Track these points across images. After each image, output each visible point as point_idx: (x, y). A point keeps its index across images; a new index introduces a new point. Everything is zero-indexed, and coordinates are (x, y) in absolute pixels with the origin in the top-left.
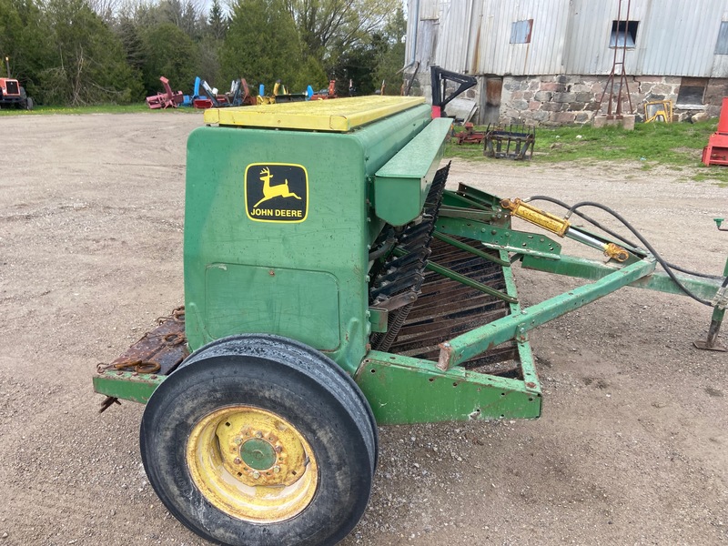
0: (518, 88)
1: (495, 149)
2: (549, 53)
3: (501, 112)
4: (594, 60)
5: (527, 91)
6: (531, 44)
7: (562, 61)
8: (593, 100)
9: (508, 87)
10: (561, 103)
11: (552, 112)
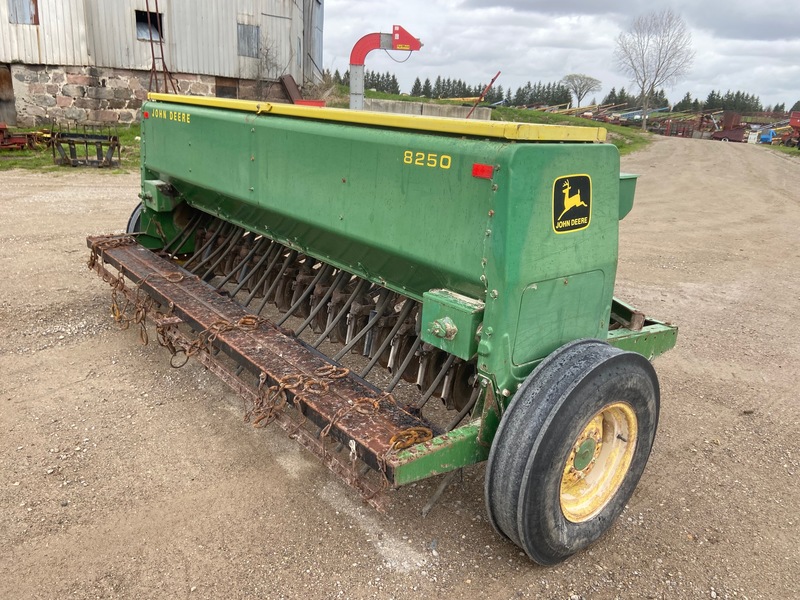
0: (36, 80)
1: (69, 156)
2: (69, 40)
3: (18, 110)
4: (124, 53)
5: (50, 83)
6: (40, 27)
7: (88, 51)
8: (133, 97)
9: (21, 78)
10: (98, 99)
11: (89, 110)
